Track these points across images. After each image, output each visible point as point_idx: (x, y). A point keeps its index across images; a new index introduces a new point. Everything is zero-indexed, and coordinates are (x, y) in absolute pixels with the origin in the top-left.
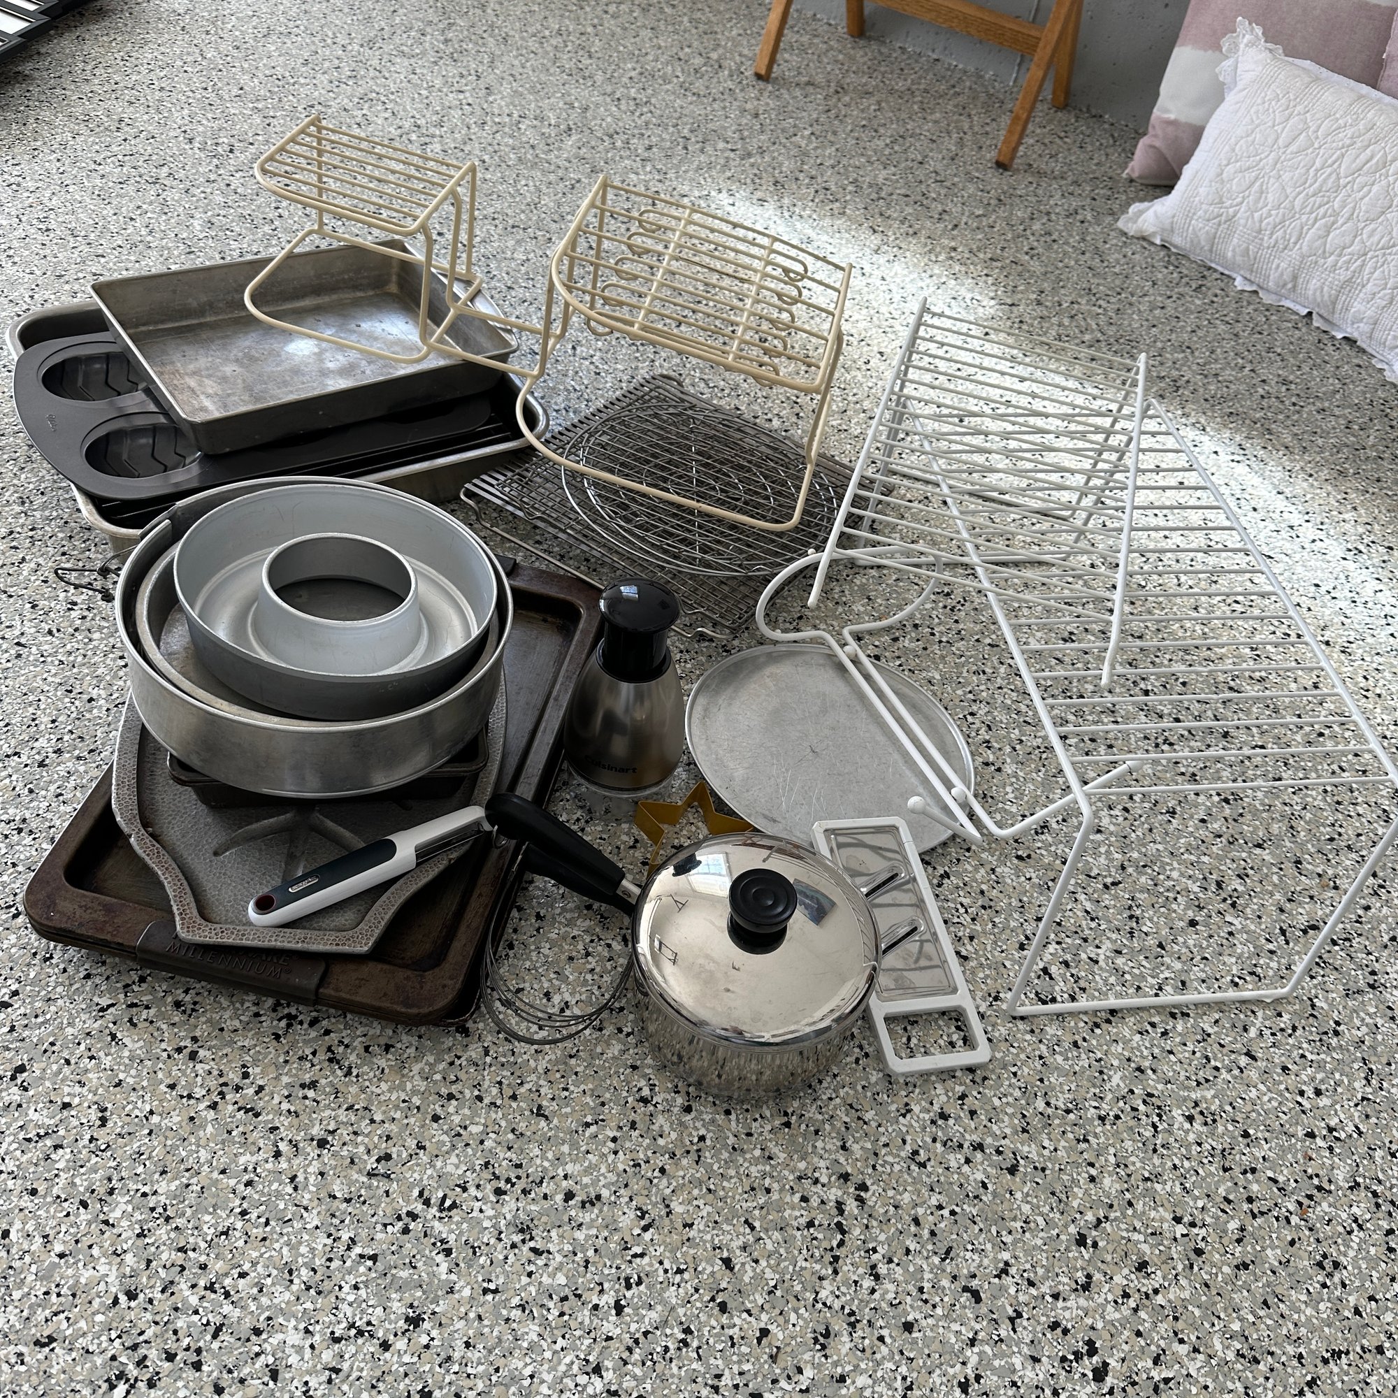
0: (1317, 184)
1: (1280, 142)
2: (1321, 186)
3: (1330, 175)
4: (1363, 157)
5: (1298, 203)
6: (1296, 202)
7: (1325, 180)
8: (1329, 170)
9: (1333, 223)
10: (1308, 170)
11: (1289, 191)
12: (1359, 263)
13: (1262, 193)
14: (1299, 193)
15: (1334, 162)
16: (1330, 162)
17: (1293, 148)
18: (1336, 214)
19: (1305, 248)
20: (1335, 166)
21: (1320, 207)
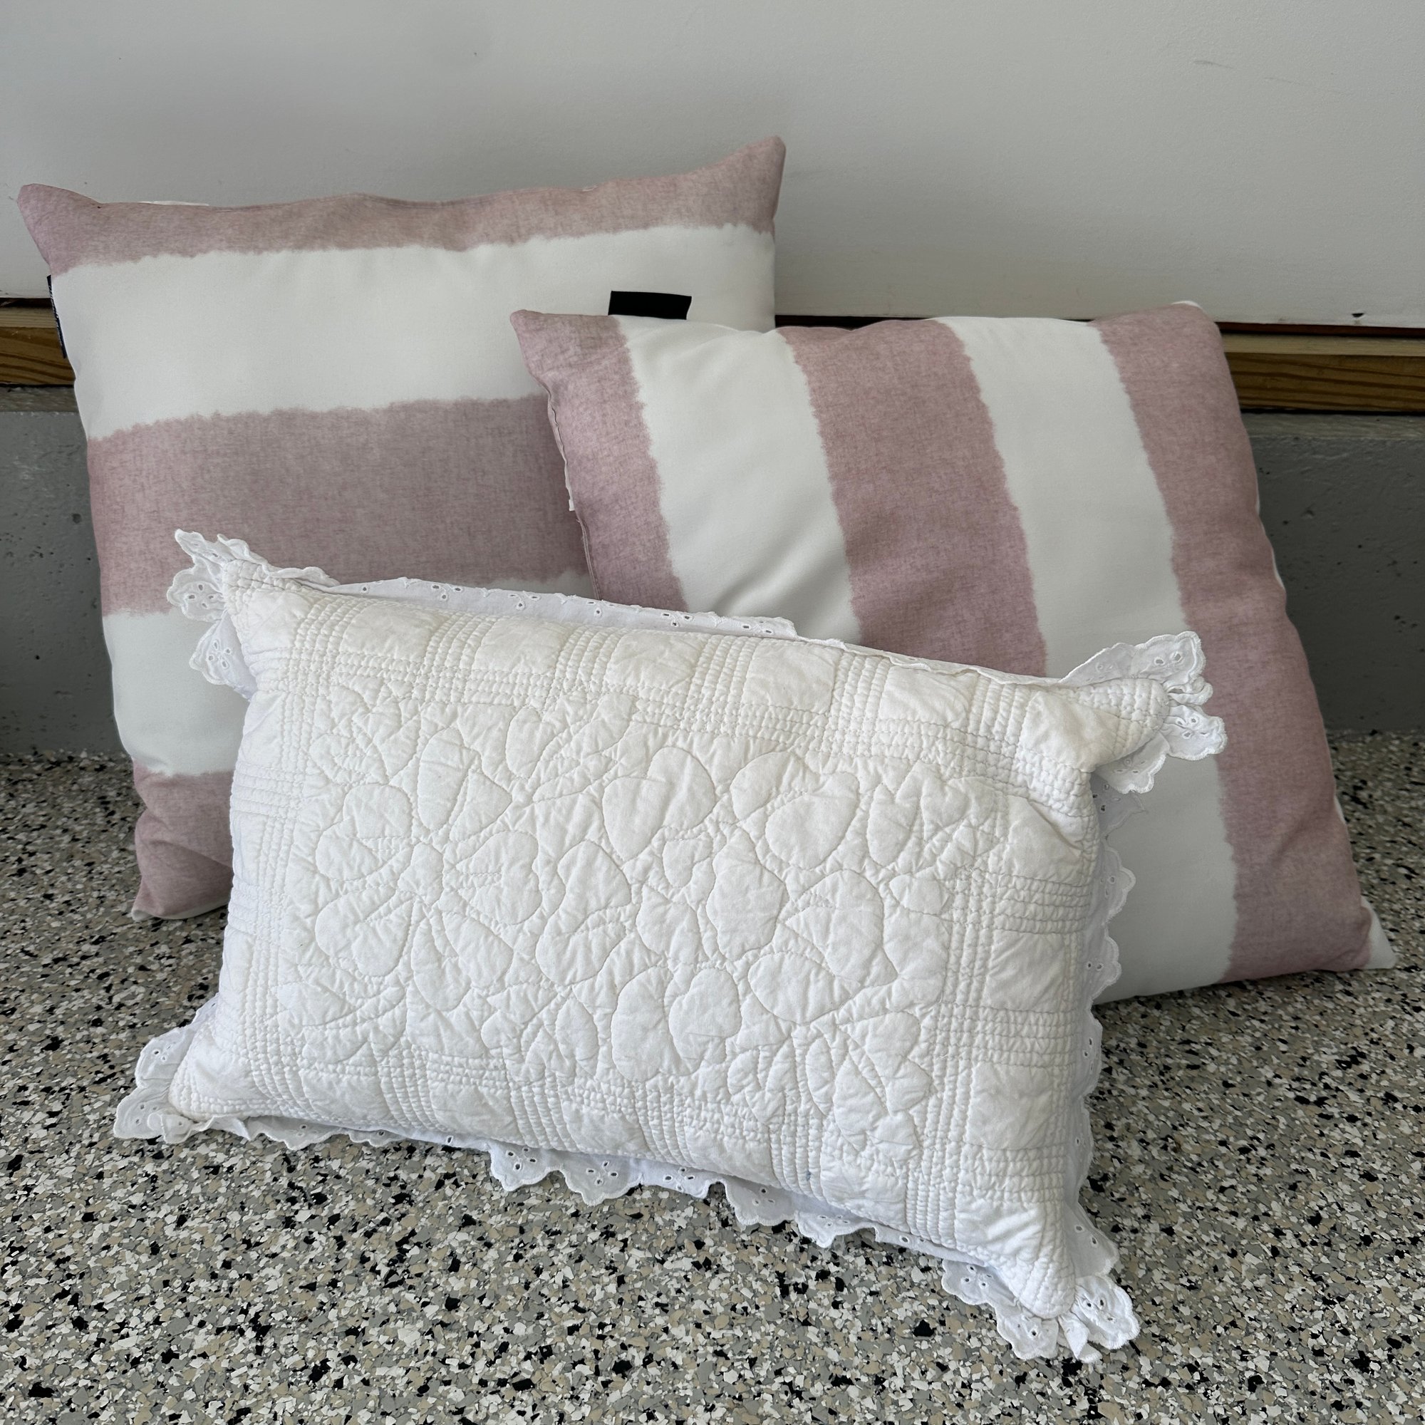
0: (569, 900)
1: (423, 813)
2: (582, 898)
3: (589, 864)
4: (650, 792)
5: (545, 957)
6: (539, 959)
7: (584, 882)
8: (581, 852)
9: (662, 985)
10: (528, 868)
11: (506, 938)
12: (778, 1065)
13: (439, 959)
14: (536, 937)
15: (585, 830)
16: (572, 829)
17: (462, 821)
18: (657, 958)
19: (623, 1065)
20: (592, 834)
21: (606, 954)
